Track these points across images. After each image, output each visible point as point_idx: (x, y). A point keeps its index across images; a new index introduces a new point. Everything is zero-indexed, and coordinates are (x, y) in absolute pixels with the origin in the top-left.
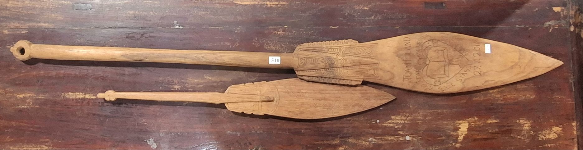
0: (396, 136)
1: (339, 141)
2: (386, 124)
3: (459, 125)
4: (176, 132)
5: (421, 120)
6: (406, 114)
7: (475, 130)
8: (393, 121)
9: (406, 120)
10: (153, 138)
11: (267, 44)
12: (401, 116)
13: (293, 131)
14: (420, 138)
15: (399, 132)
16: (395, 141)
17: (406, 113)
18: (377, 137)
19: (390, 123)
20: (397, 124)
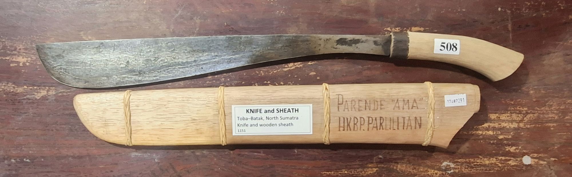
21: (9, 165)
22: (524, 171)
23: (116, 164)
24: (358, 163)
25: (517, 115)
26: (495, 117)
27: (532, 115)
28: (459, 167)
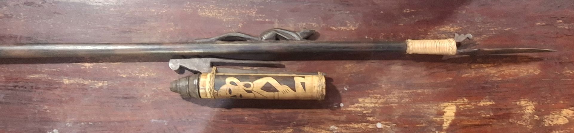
0: (364, 124)
1: (291, 130)
2: (351, 108)
3: (444, 109)
4: (86, 121)
5: (396, 103)
6: (377, 96)
7: (464, 115)
8: (360, 105)
9: (376, 103)
10: (57, 129)
11: (202, 9)
12: (371, 98)
13: (233, 118)
14: (394, 125)
15: (368, 118)
16: (363, 129)
17: (378, 94)
18: (340, 125)
19: (357, 107)
20: (366, 108)
21: (81, 126)
22: (378, 132)
23: (143, 126)
24: (282, 126)
25: (374, 99)
26: (362, 100)
27: (383, 99)
28: (340, 129)
